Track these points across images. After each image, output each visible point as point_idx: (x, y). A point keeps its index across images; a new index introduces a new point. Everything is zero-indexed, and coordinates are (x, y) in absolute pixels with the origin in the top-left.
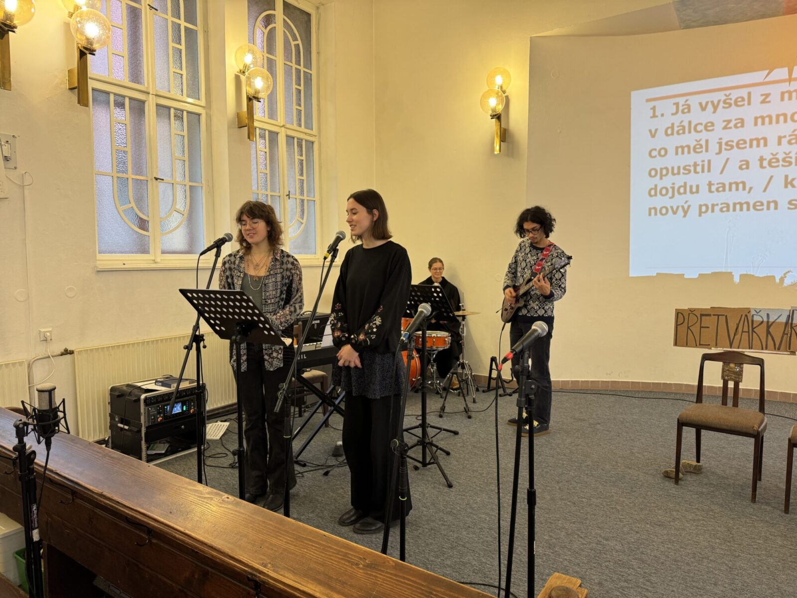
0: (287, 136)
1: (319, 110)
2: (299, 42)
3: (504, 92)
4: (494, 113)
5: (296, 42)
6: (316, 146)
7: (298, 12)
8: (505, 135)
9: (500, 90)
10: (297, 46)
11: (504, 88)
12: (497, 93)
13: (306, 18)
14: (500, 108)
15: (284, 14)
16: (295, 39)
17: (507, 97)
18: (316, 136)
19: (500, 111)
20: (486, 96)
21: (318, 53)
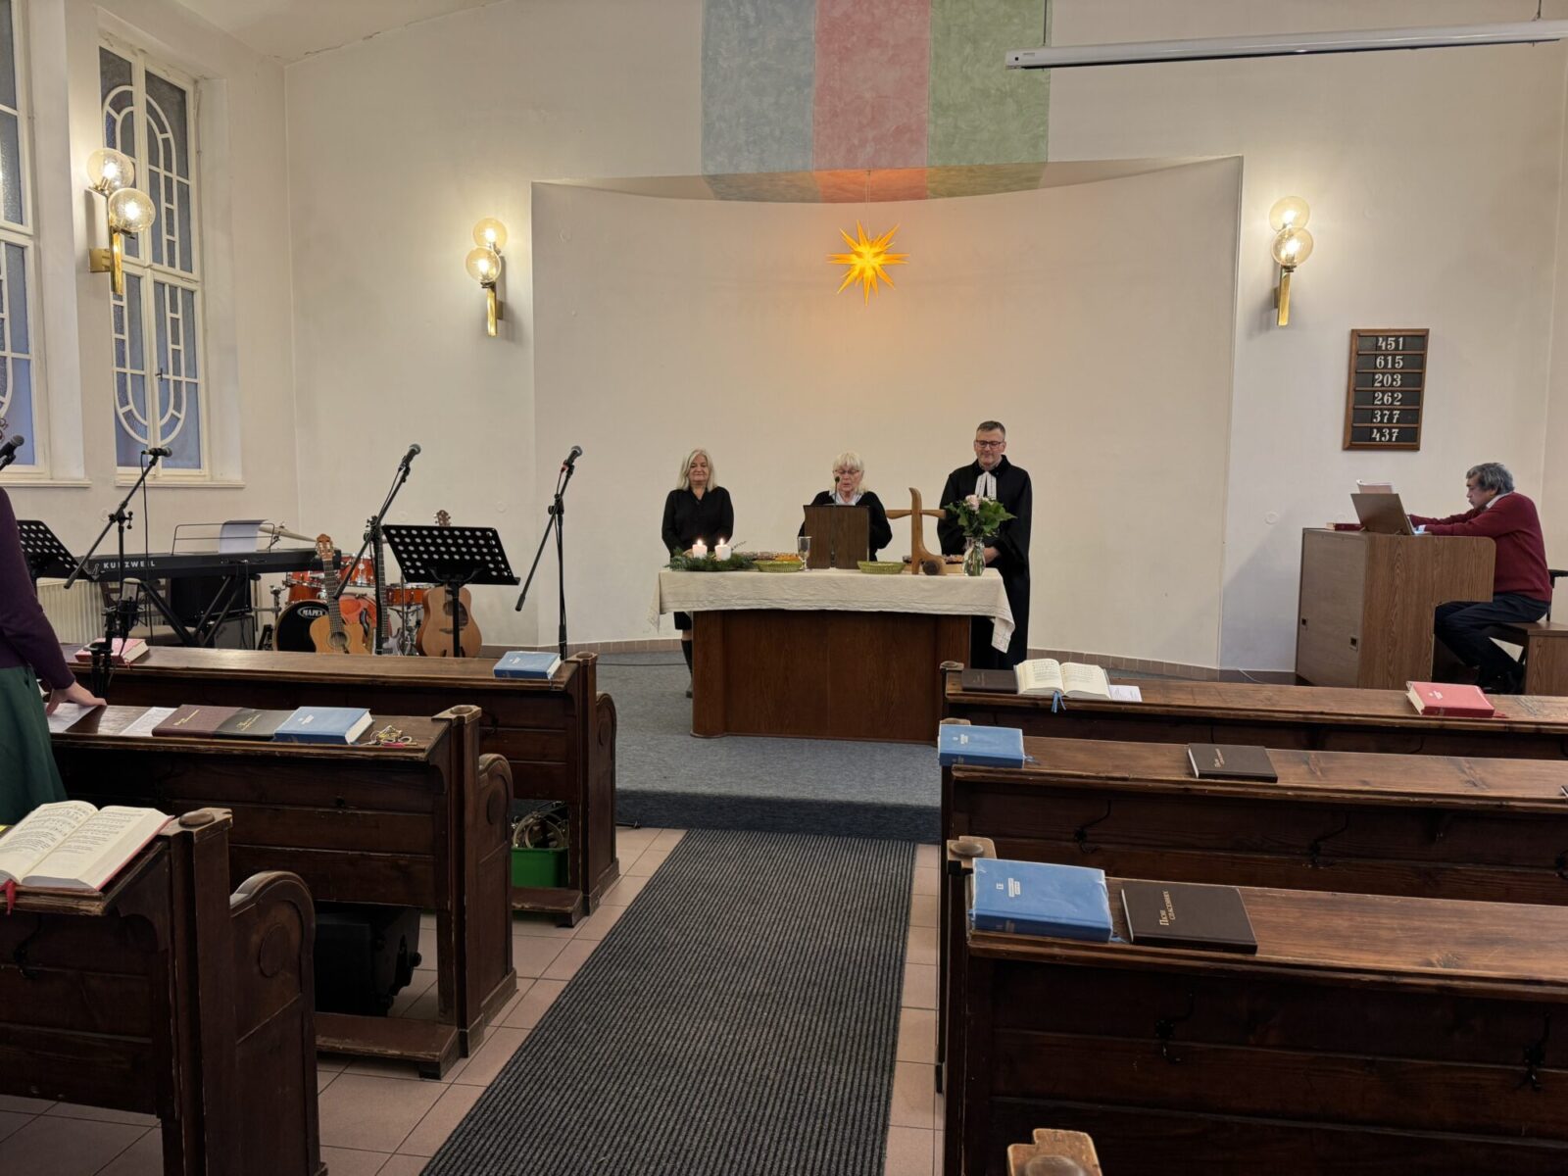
0: (156, 283)
1: (202, 243)
2: (170, 135)
3: (498, 252)
4: (487, 281)
5: (165, 136)
6: (198, 298)
7: (165, 88)
8: (502, 311)
9: (493, 250)
10: (166, 141)
11: (498, 246)
12: (489, 253)
13: (178, 96)
14: (494, 273)
15: (147, 93)
16: (163, 130)
17: (502, 258)
18: (197, 282)
19: (494, 279)
20: (472, 258)
21: (198, 152)
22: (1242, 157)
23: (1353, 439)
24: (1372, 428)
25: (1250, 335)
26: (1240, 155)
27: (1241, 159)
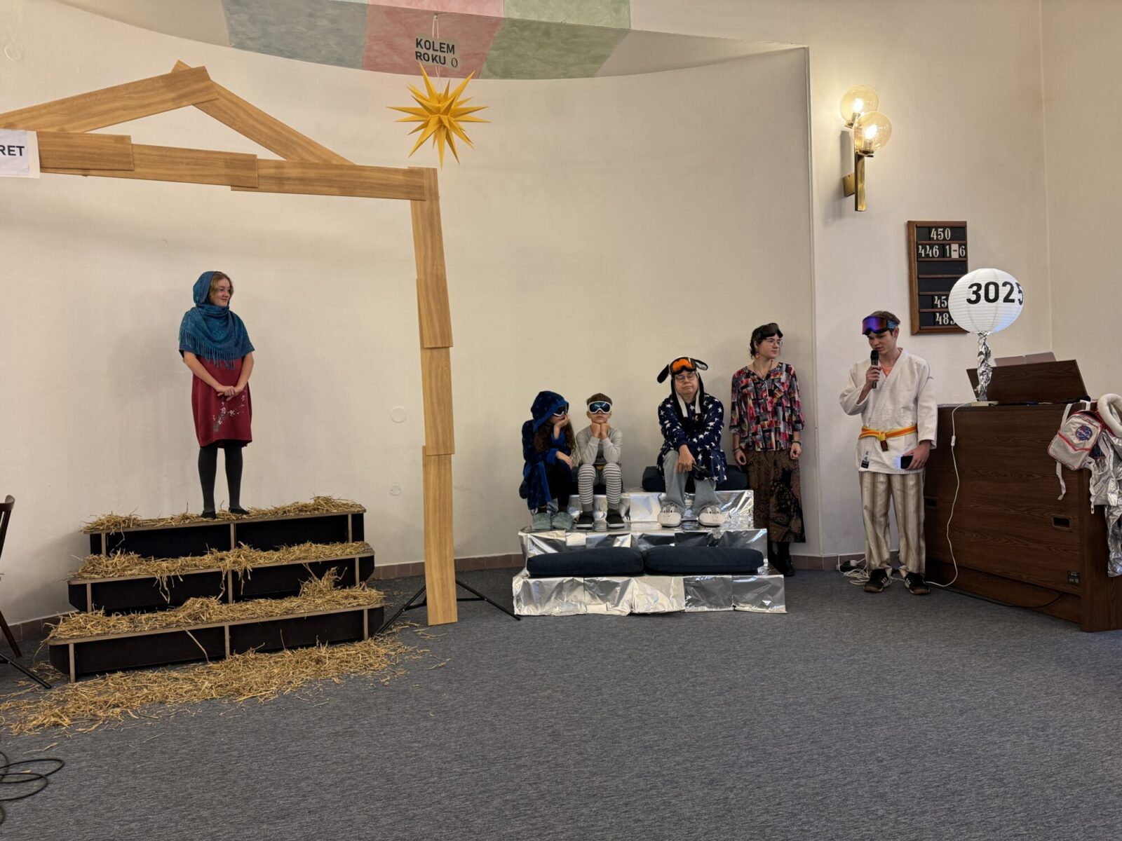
22: (808, 48)
23: (921, 324)
24: (934, 314)
25: (826, 223)
26: (806, 46)
27: (806, 50)
